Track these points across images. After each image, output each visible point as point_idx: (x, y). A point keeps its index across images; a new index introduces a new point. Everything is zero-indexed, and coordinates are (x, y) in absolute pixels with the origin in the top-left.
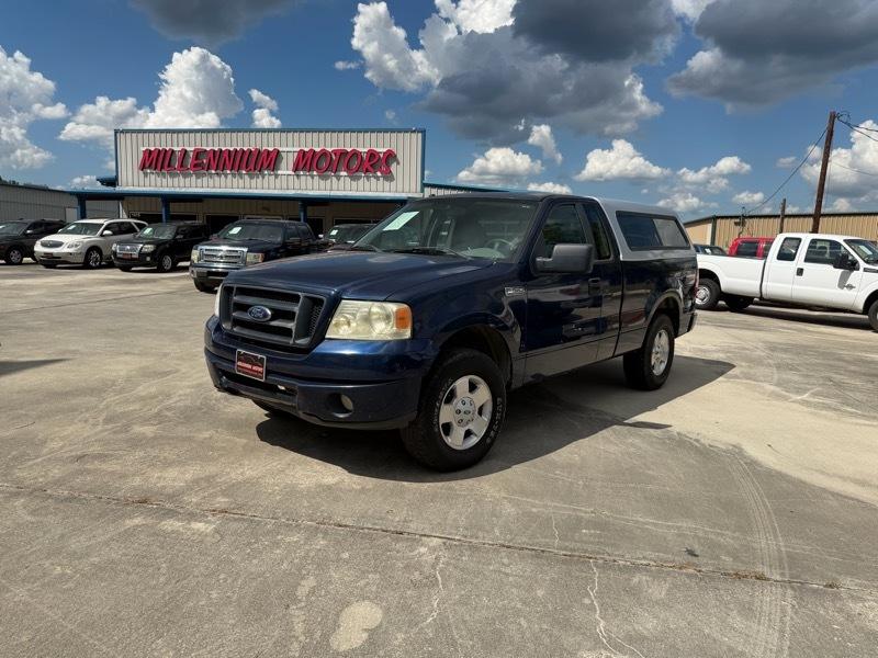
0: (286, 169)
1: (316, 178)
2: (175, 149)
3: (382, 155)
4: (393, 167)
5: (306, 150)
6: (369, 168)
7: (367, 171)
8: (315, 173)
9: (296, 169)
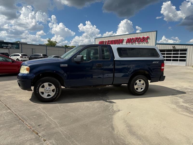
0: (124, 43)
1: (131, 44)
2: (105, 41)
3: (146, 38)
4: (148, 40)
5: (129, 38)
6: (143, 41)
7: (142, 42)
8: (130, 43)
9: (126, 43)
